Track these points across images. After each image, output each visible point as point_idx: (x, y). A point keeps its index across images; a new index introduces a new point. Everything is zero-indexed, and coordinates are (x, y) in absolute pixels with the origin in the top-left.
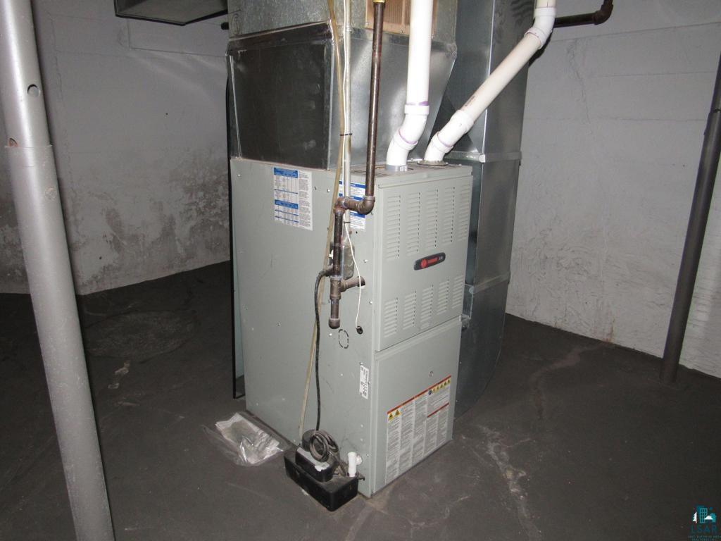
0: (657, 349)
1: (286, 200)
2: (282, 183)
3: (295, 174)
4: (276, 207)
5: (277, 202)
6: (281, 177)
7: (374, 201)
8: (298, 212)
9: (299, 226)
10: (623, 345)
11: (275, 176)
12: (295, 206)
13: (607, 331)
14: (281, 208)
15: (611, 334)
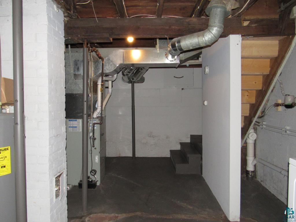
0: (131, 155)
1: (73, 126)
2: (72, 123)
3: (76, 121)
4: (69, 128)
5: (69, 127)
6: (71, 122)
7: (102, 122)
8: (77, 128)
9: (77, 131)
10: (123, 156)
11: (69, 122)
12: (76, 127)
13: (119, 154)
14: (71, 128)
15: (120, 154)
